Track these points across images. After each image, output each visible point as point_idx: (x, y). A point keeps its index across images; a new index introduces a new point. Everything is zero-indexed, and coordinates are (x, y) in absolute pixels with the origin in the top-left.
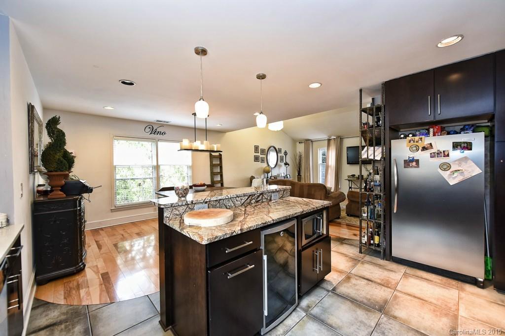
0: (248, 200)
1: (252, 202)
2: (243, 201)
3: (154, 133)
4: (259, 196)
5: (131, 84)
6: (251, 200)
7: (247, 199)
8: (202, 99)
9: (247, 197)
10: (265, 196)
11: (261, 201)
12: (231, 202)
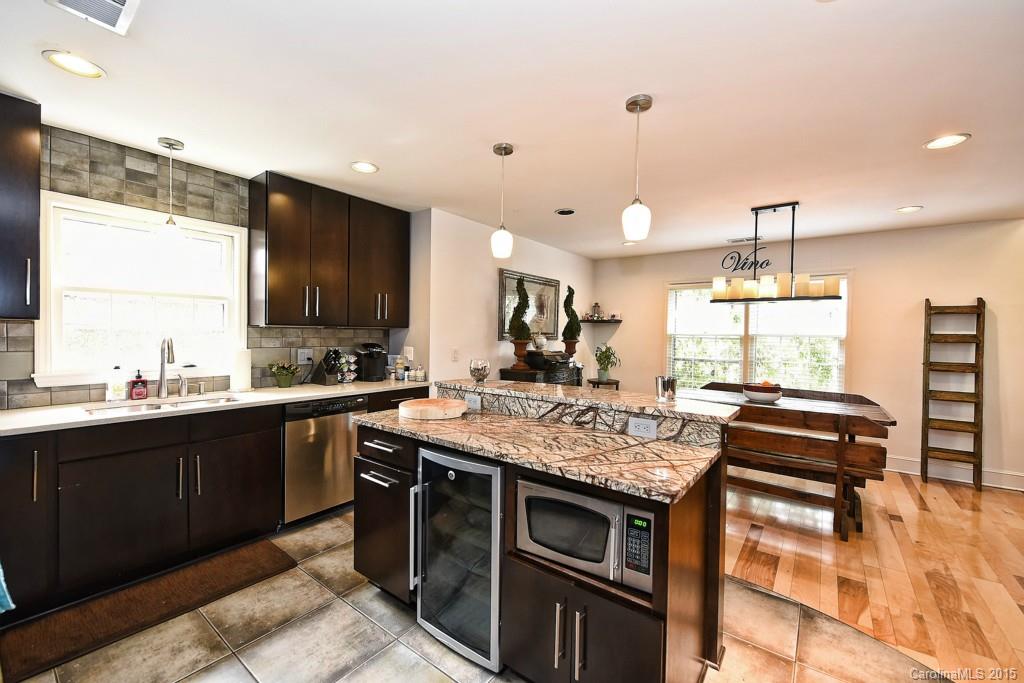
0: (555, 414)
1: (564, 419)
2: (542, 411)
3: (742, 268)
4: (583, 413)
5: (571, 212)
6: (561, 416)
7: (552, 410)
8: (502, 227)
9: (551, 406)
10: (603, 416)
11: (591, 426)
12: (519, 406)
